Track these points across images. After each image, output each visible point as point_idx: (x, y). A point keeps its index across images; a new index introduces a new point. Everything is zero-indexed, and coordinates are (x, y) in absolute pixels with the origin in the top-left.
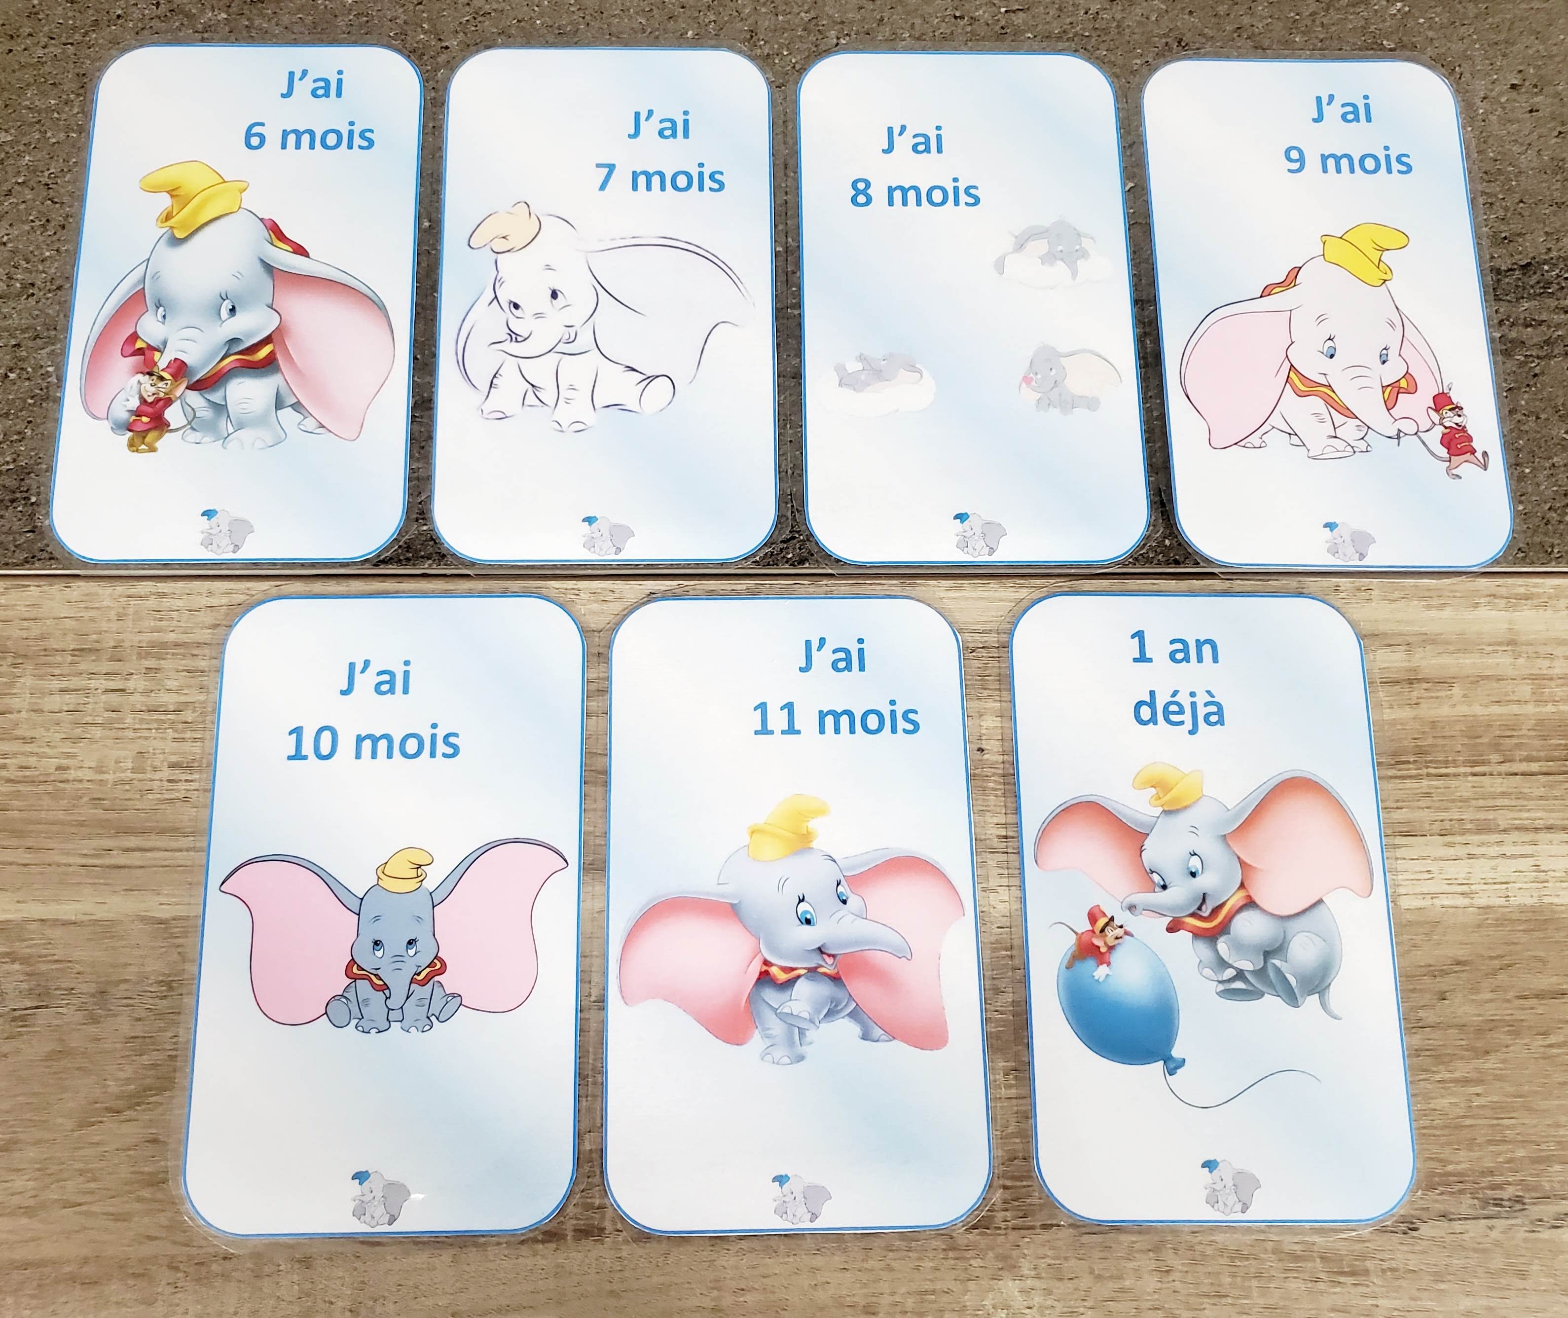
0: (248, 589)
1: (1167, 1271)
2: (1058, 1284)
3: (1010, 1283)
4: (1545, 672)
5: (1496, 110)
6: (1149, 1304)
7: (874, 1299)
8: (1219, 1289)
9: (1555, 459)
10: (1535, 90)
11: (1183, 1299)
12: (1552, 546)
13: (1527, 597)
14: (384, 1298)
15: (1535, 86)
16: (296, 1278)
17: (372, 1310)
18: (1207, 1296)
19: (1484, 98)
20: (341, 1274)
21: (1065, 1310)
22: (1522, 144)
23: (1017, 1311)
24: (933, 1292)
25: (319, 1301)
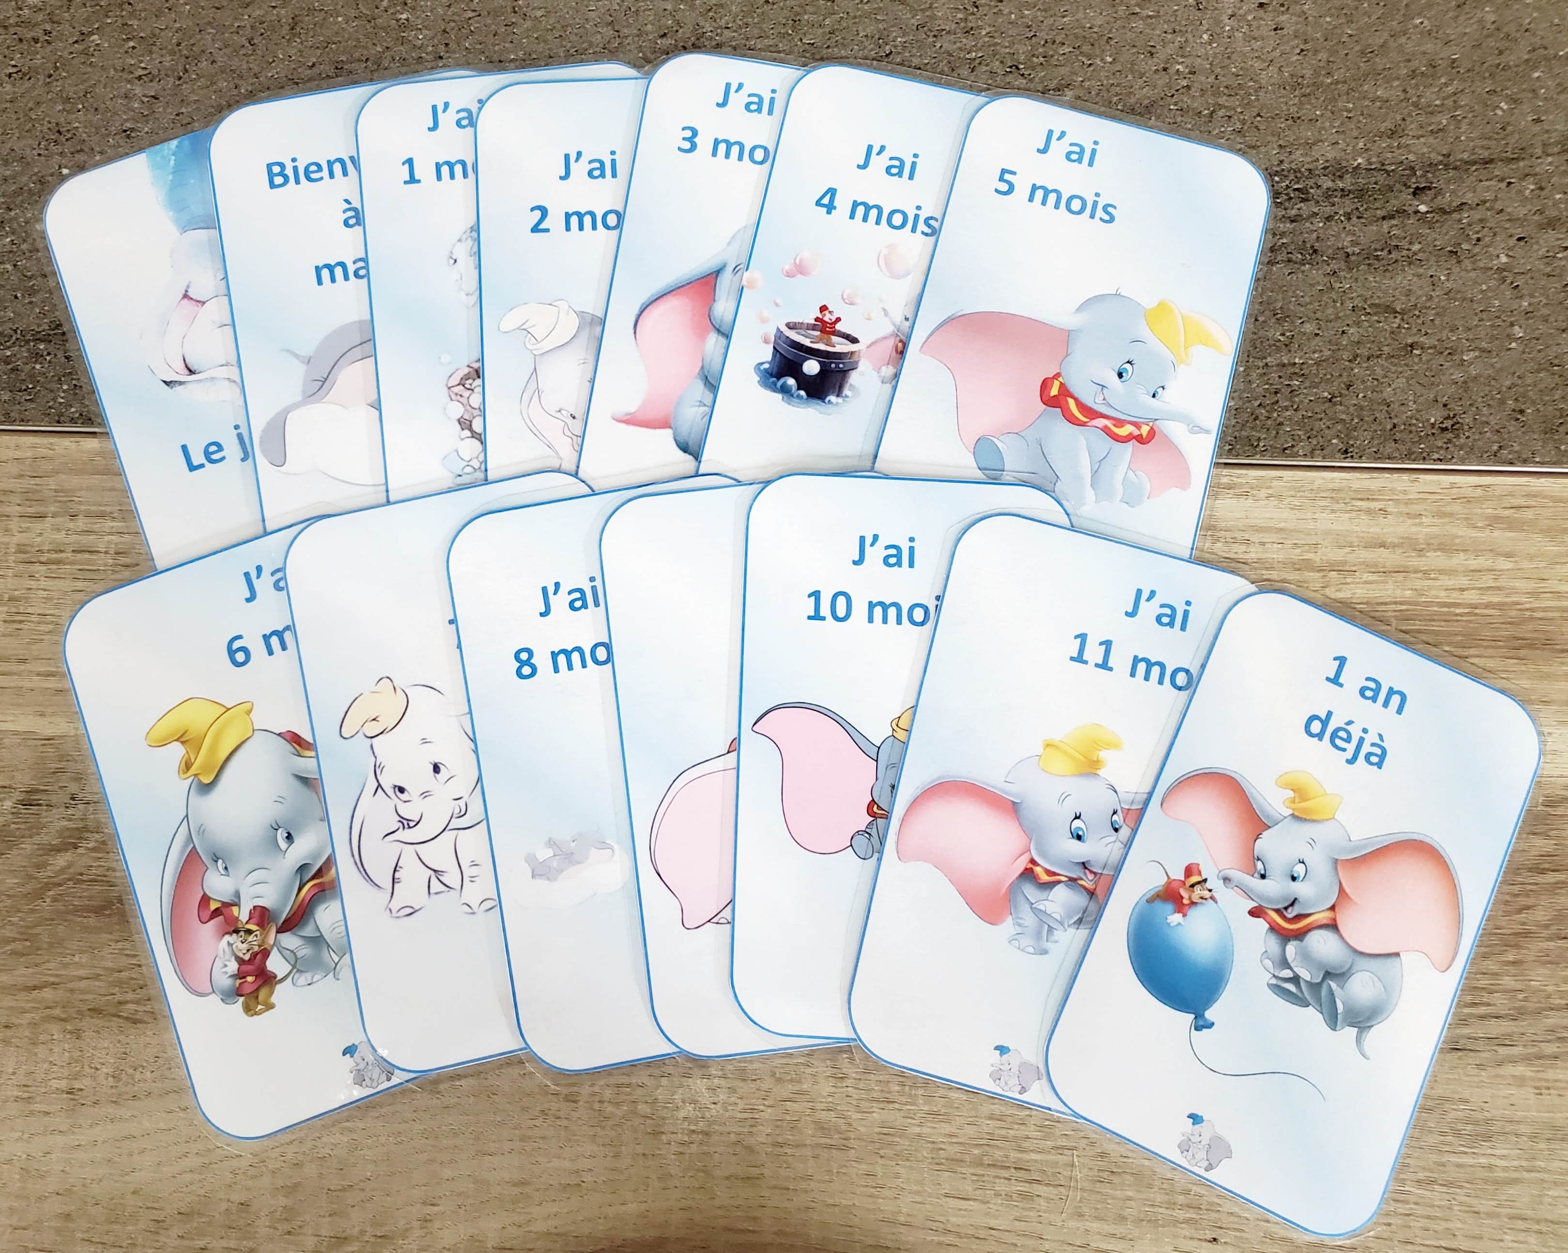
0: (51, 444)
1: (842, 1078)
2: (741, 1084)
3: (698, 1082)
4: (1241, 556)
5: (1242, 28)
6: (822, 1106)
7: (575, 1089)
8: (888, 1096)
9: (1269, 359)
10: (1282, 9)
11: (854, 1103)
12: (1259, 439)
13: (1230, 487)
14: (144, 1067)
15: (1282, 5)
16: (67, 1046)
17: (132, 1077)
18: (874, 1100)
19: (1232, 16)
20: (106, 1045)
21: (747, 1107)
22: (1264, 61)
23: (703, 1106)
24: (629, 1085)
25: (86, 1067)
